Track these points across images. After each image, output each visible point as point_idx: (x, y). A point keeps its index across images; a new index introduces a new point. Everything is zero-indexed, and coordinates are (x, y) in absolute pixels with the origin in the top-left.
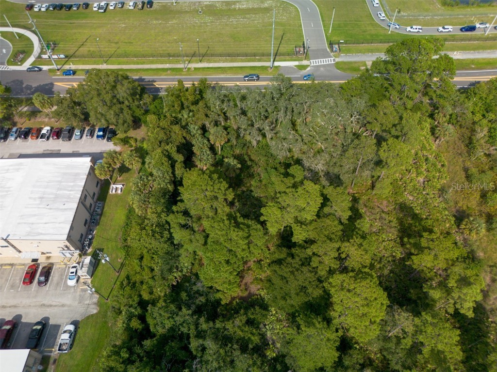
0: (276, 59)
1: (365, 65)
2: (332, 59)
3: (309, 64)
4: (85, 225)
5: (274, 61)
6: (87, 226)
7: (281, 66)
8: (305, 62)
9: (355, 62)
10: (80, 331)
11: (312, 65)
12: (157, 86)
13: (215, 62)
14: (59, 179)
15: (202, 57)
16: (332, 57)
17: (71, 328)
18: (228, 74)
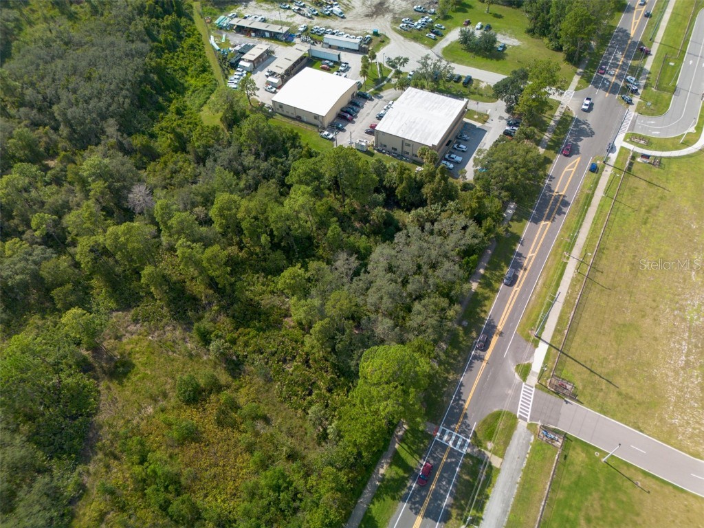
0: (553, 349)
1: (495, 453)
2: (528, 418)
3: (527, 382)
4: (393, 148)
5: (550, 345)
6: (393, 151)
7: (537, 350)
8: (533, 380)
9: (506, 444)
10: (328, 141)
11: (524, 385)
12: (543, 223)
13: (572, 286)
14: (426, 131)
15: (589, 277)
16: (530, 420)
17: (331, 136)
18: (542, 288)
